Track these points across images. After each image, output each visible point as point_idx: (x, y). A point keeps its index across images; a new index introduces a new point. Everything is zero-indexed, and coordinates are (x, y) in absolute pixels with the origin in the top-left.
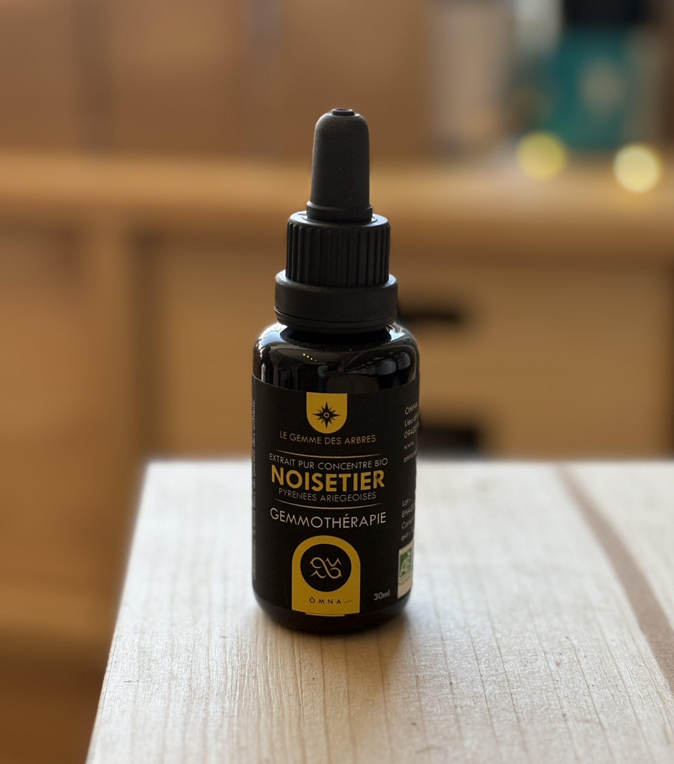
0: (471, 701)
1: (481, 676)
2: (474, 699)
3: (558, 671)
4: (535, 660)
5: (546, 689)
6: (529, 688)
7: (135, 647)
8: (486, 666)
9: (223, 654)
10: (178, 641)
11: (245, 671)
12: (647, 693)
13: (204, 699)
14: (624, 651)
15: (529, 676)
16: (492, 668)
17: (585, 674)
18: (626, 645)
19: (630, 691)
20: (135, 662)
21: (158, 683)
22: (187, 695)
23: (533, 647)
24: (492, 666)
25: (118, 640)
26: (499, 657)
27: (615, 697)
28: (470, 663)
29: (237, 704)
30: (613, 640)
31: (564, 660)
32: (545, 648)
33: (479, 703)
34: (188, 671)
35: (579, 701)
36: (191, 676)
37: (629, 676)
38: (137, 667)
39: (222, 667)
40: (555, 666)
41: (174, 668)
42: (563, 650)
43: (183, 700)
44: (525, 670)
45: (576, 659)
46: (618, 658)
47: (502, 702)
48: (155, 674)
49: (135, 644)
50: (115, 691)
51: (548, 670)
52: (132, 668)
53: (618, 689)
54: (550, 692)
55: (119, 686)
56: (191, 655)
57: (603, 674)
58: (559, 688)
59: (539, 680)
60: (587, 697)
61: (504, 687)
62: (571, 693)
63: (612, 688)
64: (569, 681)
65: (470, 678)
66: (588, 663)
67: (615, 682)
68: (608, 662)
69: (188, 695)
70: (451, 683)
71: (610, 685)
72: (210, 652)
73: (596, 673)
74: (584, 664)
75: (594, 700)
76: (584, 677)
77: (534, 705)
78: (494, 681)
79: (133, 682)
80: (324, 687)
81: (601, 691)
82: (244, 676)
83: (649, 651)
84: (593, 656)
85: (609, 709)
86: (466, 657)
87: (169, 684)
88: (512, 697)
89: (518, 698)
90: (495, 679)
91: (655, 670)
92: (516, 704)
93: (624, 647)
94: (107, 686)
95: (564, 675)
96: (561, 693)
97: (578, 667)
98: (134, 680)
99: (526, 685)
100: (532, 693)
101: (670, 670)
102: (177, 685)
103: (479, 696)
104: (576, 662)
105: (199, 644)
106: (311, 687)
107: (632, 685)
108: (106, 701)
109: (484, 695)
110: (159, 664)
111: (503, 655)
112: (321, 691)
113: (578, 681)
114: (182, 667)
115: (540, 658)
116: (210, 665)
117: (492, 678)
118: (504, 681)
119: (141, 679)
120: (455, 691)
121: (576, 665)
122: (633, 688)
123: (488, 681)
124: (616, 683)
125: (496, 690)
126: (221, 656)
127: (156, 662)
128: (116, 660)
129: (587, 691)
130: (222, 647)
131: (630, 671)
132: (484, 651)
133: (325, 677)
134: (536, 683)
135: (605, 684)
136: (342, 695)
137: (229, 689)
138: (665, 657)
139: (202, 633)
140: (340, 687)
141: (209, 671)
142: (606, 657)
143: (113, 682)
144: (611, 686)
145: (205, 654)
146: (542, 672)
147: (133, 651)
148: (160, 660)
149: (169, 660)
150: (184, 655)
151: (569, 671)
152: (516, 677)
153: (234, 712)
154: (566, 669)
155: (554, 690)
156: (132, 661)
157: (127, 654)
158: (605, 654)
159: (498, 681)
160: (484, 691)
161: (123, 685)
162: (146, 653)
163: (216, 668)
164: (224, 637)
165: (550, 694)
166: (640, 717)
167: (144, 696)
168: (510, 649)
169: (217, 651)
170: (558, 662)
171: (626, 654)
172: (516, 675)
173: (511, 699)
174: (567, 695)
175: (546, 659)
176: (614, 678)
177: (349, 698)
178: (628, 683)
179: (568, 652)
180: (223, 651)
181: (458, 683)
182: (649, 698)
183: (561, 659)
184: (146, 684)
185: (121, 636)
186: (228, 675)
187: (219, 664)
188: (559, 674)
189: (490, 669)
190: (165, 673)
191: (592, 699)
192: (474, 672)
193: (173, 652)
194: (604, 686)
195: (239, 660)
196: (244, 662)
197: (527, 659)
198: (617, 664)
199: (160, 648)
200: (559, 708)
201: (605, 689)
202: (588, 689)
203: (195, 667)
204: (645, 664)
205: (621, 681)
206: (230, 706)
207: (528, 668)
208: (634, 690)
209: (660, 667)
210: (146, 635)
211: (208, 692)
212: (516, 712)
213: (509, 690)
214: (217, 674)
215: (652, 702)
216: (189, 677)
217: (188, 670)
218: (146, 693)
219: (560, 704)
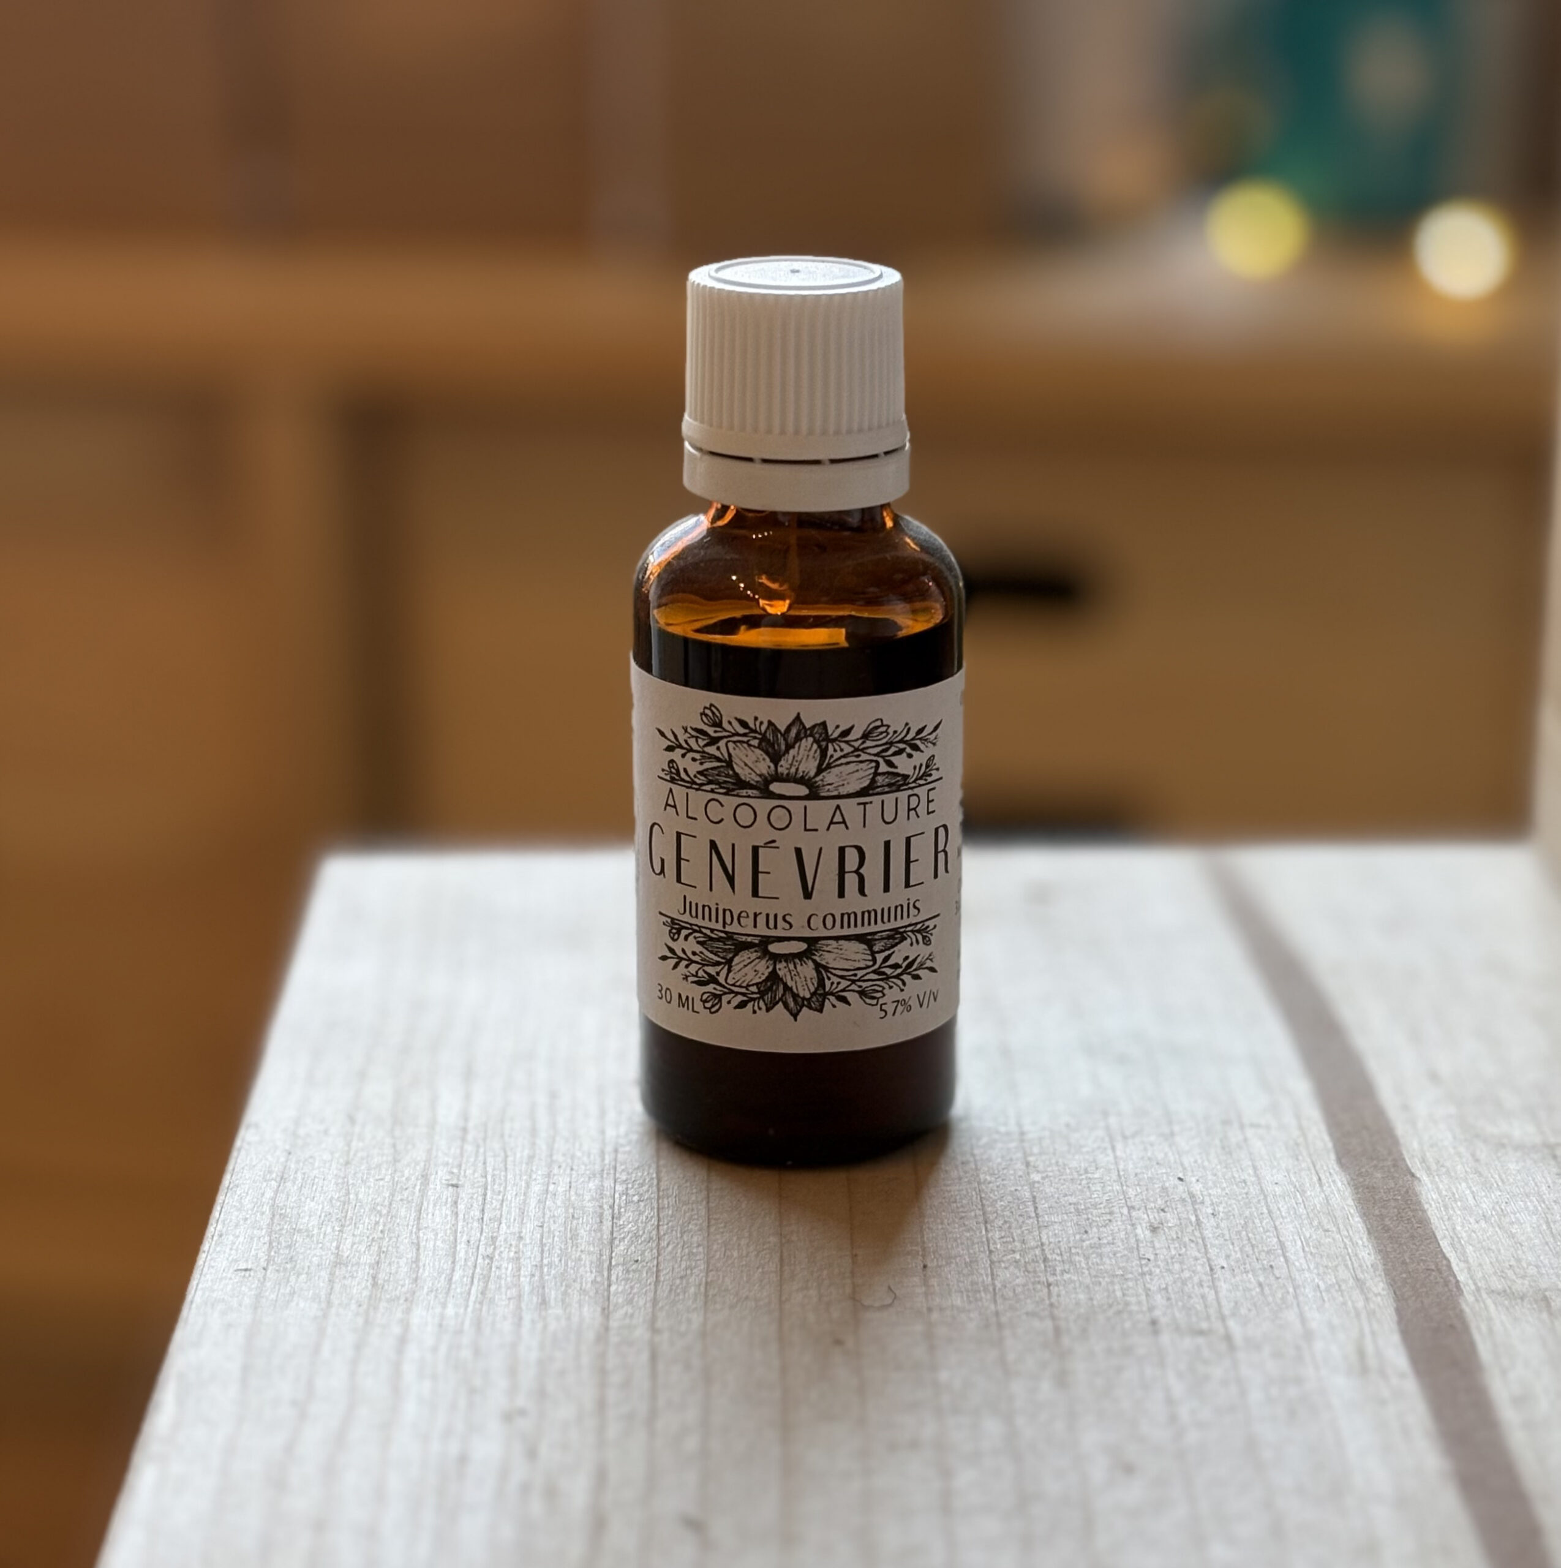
0: (962, 1297)
1: (991, 1252)
2: (970, 1294)
3: (1152, 1242)
4: (1107, 1222)
5: (1122, 1275)
6: (1087, 1272)
7: (265, 1206)
8: (1003, 1234)
9: (449, 1218)
10: (357, 1195)
11: (495, 1249)
12: (1334, 1281)
13: (402, 1301)
14: (1297, 1204)
15: (1091, 1251)
16: (1016, 1238)
17: (1209, 1246)
18: (1304, 1192)
19: (1298, 1277)
20: (263, 1234)
21: (307, 1273)
22: (366, 1293)
23: (1106, 1197)
24: (1015, 1234)
25: (228, 1195)
26: (1033, 1218)
27: (1267, 1290)
28: (968, 1231)
29: (470, 1309)
30: (1276, 1183)
31: (1167, 1223)
32: (1132, 1199)
33: (980, 1303)
34: (374, 1251)
35: (1190, 1297)
36: (377, 1258)
37: (1301, 1251)
38: (265, 1243)
39: (445, 1242)
40: (1148, 1233)
41: (344, 1244)
42: (1168, 1203)
43: (357, 1302)
44: (1083, 1241)
45: (1193, 1219)
46: (1283, 1217)
47: (1029, 1301)
48: (301, 1257)
49: (264, 1200)
50: (215, 1287)
51: (1133, 1241)
52: (255, 1245)
53: (1274, 1274)
54: (1131, 1279)
55: (226, 1278)
56: (381, 1221)
57: (1247, 1246)
58: (1151, 1274)
59: (1110, 1259)
60: (1206, 1290)
61: (1035, 1272)
62: (1175, 1282)
63: (1260, 1272)
64: (1174, 1260)
65: (966, 1257)
66: (1218, 1226)
67: (1269, 1261)
68: (1260, 1225)
69: (368, 1294)
70: (925, 1267)
71: (1258, 1266)
72: (424, 1215)
73: (1233, 1244)
74: (1210, 1229)
75: (1221, 1295)
76: (1206, 1252)
77: (1093, 1305)
78: (1017, 1262)
79: (256, 1271)
80: (657, 1277)
81: (1238, 1278)
82: (491, 1259)
83: (1350, 1202)
84: (1230, 1214)
85: (1250, 1310)
86: (962, 1218)
87: (330, 1274)
88: (1049, 1291)
89: (1063, 1292)
90: (1018, 1256)
91: (1357, 1237)
92: (1056, 1304)
93: (1299, 1196)
94: (200, 1279)
95: (1164, 1250)
96: (1154, 1282)
97: (1197, 1234)
98: (257, 1267)
99: (1083, 1268)
100: (1093, 1283)
101: (1390, 1237)
102: (347, 1275)
103: (982, 1289)
104: (1192, 1225)
105: (402, 1200)
106: (631, 1276)
107: (1305, 1266)
108: (194, 1306)
109: (991, 1289)
110: (313, 1236)
111: (1040, 1214)
112: (650, 1284)
113: (1191, 1260)
114: (360, 1243)
115: (1119, 1219)
116: (421, 1240)
117: (1012, 1256)
118: (1037, 1262)
119: (273, 1265)
120: (934, 1282)
121: (1193, 1231)
122: (1306, 1272)
123: (1003, 1262)
124: (1272, 1263)
125: (1018, 1277)
126: (446, 1221)
127: (305, 1234)
128: (221, 1231)
129: (1210, 1278)
130: (448, 1206)
131: (1302, 1238)
132: (1002, 1205)
133: (660, 1258)
134: (1103, 1264)
135: (1248, 1266)
136: (692, 1290)
137: (455, 1283)
138: (1381, 1215)
139: (408, 1179)
140: (692, 1274)
141: (418, 1249)
142: (1258, 1216)
143: (213, 1271)
144: (1261, 1269)
145: (412, 1218)
146: (1120, 1244)
147: (258, 1214)
148: (316, 1231)
149: (333, 1228)
150: (367, 1221)
151: (1176, 1242)
152: (1063, 1253)
153: (463, 1323)
154: (1170, 1237)
155: (1139, 1277)
156: (255, 1232)
157: (246, 1219)
158: (1256, 1208)
159: (1025, 1262)
160: (992, 1279)
161: (233, 1277)
162: (288, 1217)
163: (432, 1243)
164: (456, 1186)
165: (1131, 1284)
166: (1314, 1325)
167: (275, 1298)
168: (1056, 1202)
169: (437, 1212)
170: (1156, 1226)
171: (1301, 1210)
172: (1063, 1249)
173: (1047, 1295)
174: (1164, 1286)
175: (1131, 1220)
176: (1268, 1252)
177: (706, 1295)
178: (1297, 1264)
179: (1179, 1206)
180: (449, 1212)
181: (940, 1267)
182: (1337, 1291)
183: (1161, 1220)
184: (282, 1274)
185: (237, 1186)
186: (457, 1257)
187: (439, 1237)
188: (1154, 1247)
189: (1012, 1240)
190: (323, 1253)
191: (1216, 1293)
192: (976, 1246)
193: (343, 1215)
194: (1245, 1268)
195: (482, 1229)
196: (493, 1233)
197: (1090, 1221)
198: (1279, 1228)
199: (316, 1207)
200: (1145, 1308)
201: (1247, 1276)
202: (1212, 1275)
203: (389, 1241)
204: (1339, 1228)
205: (1282, 1259)
206: (457, 1314)
207: (1091, 1236)
208: (1307, 1275)
209: (1369, 1233)
210: (289, 1184)
211: (412, 1288)
212: (1053, 1317)
213: (1045, 1279)
214: (434, 1253)
215: (1342, 1296)
216: (373, 1261)
217: (372, 1248)
218: (282, 1291)
219: (1148, 1302)
